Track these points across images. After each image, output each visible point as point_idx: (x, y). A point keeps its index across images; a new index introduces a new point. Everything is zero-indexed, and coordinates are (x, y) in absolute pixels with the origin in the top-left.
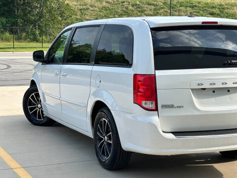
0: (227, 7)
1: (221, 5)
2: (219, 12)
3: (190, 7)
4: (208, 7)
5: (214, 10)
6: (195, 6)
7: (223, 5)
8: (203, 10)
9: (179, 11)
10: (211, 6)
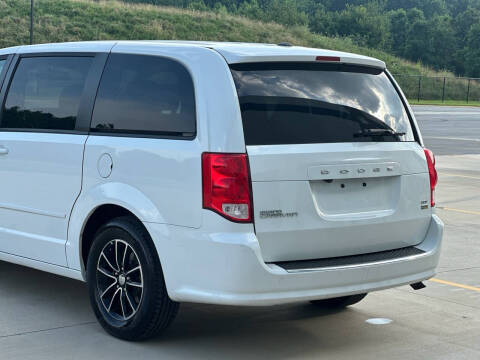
0: (139, 18)
1: (127, 15)
2: (123, 29)
3: (66, 15)
4: (103, 17)
5: (114, 24)
6: (76, 13)
7: (132, 16)
8: (93, 24)
9: (43, 21)
10: (108, 15)
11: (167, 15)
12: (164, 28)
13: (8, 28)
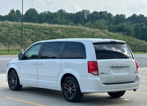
0: (54, 29)
1: (50, 28)
2: (49, 32)
3: (31, 29)
4: (43, 29)
5: (46, 31)
6: (35, 28)
7: (52, 28)
8: (40, 31)
9: (25, 31)
10: (45, 28)
11: (63, 27)
12: (62, 31)
13: (14, 34)
